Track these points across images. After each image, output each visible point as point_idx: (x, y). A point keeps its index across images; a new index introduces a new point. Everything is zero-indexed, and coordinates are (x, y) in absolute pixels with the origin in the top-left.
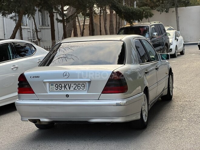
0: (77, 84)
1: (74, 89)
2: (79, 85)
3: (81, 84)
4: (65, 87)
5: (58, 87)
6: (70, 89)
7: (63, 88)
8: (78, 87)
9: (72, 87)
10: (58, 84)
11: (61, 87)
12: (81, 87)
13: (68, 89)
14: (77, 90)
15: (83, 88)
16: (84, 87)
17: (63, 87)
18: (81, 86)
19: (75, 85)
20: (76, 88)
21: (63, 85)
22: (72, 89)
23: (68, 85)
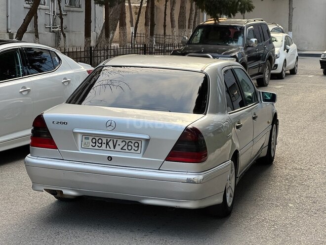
0: (127, 141)
1: (122, 149)
2: (130, 144)
3: (133, 142)
4: (107, 144)
5: (95, 143)
6: (114, 148)
7: (104, 146)
8: (128, 146)
9: (119, 145)
10: (97, 138)
11: (101, 143)
12: (134, 148)
13: (112, 148)
14: (127, 151)
15: (136, 149)
16: (138, 147)
17: (104, 143)
18: (132, 145)
19: (124, 143)
20: (125, 147)
21: (104, 141)
22: (118, 148)
23: (112, 141)
